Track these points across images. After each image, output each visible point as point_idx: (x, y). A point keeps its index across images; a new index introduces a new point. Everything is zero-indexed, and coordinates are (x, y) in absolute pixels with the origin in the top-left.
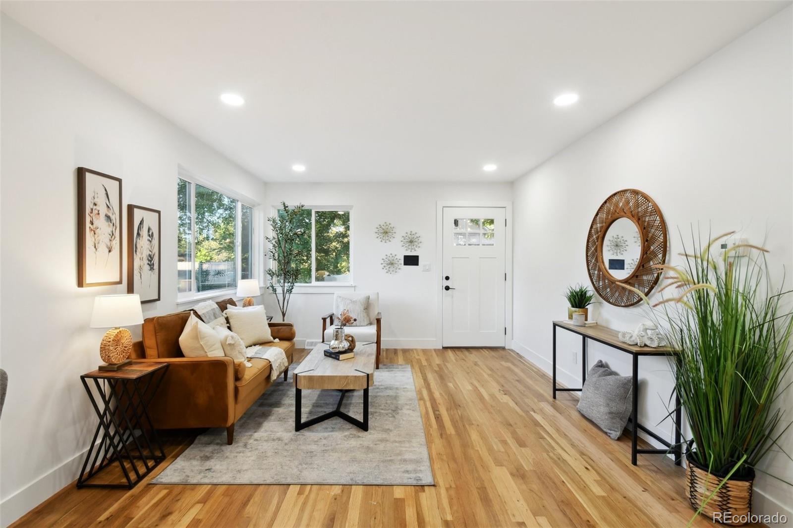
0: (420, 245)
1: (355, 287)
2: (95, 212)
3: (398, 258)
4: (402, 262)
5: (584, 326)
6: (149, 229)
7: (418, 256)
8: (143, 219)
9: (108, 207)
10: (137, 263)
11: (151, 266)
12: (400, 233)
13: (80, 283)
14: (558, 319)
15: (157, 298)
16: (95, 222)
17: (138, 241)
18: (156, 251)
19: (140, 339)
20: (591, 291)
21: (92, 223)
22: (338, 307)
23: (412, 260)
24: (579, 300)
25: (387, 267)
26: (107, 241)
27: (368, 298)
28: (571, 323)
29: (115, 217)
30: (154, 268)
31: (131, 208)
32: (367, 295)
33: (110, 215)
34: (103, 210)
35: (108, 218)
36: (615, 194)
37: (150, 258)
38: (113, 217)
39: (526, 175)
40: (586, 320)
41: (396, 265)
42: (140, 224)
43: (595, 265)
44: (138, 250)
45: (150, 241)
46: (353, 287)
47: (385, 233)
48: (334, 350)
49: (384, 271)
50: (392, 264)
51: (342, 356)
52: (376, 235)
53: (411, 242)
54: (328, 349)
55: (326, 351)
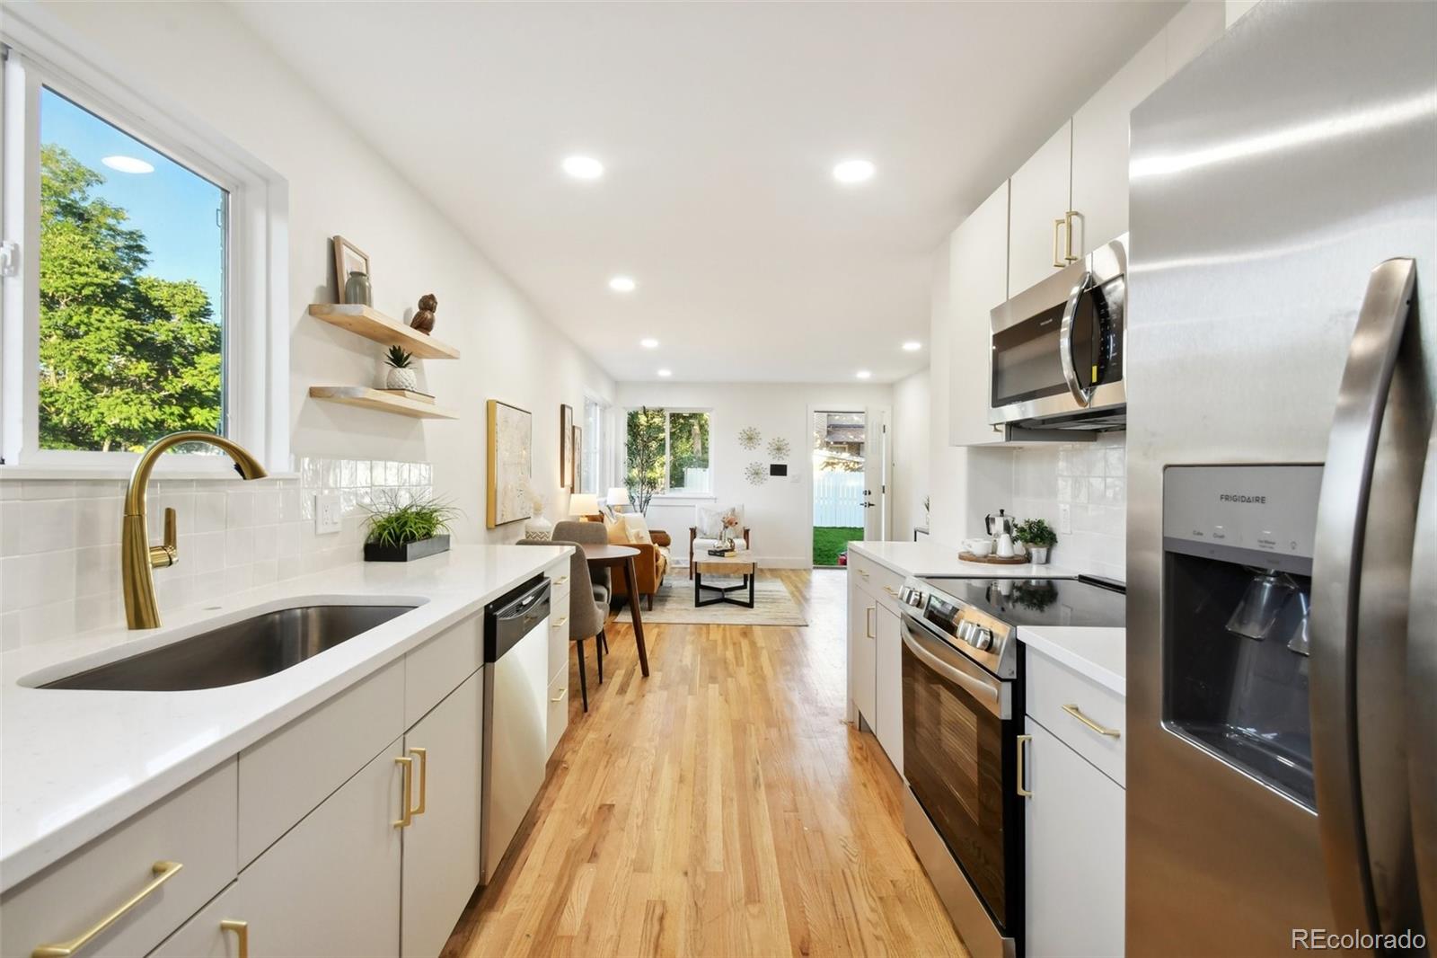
0: (789, 453)
1: (716, 499)
3: (765, 467)
4: (769, 471)
7: (785, 466)
12: (766, 440)
22: (701, 519)
23: (779, 470)
25: (752, 477)
27: (734, 510)
32: (733, 506)
39: (901, 381)
41: (762, 475)
46: (711, 499)
47: (750, 438)
48: (718, 550)
49: (749, 481)
50: (757, 474)
51: (726, 554)
52: (740, 441)
53: (779, 449)
54: (712, 549)
55: (709, 551)
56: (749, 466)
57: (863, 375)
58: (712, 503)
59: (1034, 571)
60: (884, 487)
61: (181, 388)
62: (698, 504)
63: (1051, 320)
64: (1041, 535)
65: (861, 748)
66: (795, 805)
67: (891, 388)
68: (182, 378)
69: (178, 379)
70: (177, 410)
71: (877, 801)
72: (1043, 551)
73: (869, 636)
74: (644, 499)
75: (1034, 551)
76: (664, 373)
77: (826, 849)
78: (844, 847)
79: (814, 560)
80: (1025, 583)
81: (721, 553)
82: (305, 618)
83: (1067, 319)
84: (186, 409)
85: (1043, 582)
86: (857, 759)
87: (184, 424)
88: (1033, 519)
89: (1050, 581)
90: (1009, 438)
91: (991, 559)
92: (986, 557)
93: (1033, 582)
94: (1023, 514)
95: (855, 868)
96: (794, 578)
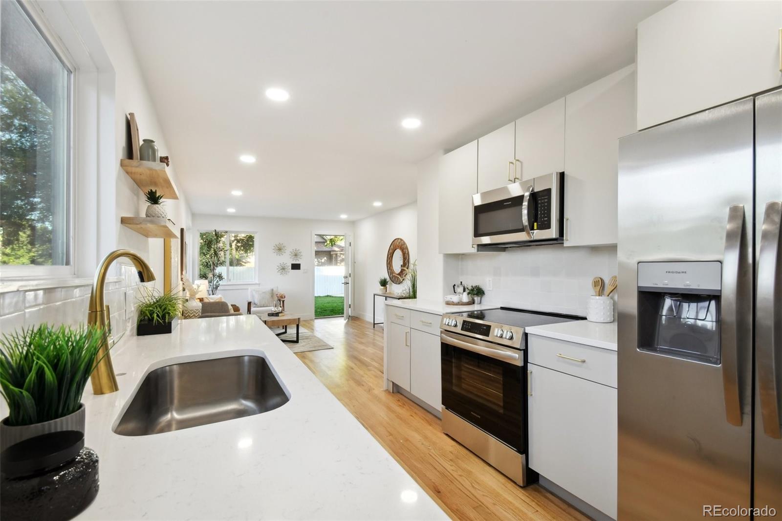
0: (301, 257)
1: (259, 284)
3: (288, 265)
4: (290, 267)
5: (385, 294)
7: (300, 264)
12: (289, 250)
14: (376, 293)
20: (388, 279)
22: (253, 297)
23: (296, 267)
24: (384, 283)
25: (281, 271)
27: (273, 290)
28: (380, 293)
32: (272, 288)
36: (395, 240)
39: (361, 220)
40: (386, 291)
41: (286, 270)
43: (390, 268)
46: (257, 284)
47: (280, 249)
48: (275, 313)
49: (279, 273)
50: (284, 269)
51: (280, 314)
52: (274, 251)
53: (296, 255)
54: (271, 312)
55: (268, 314)
56: (279, 265)
57: (344, 217)
58: (257, 287)
59: (476, 308)
60: (350, 274)
62: (250, 288)
63: (510, 203)
64: (478, 292)
65: (399, 400)
66: (389, 432)
67: (353, 223)
71: (422, 421)
72: (479, 298)
73: (406, 345)
74: (214, 287)
75: (476, 298)
76: (231, 210)
77: (416, 447)
78: (422, 444)
79: (315, 315)
80: (472, 313)
81: (277, 314)
82: (171, 371)
83: (525, 204)
85: (479, 312)
86: (400, 406)
88: (474, 286)
89: (481, 311)
90: (478, 251)
91: (461, 304)
92: (459, 303)
93: (475, 312)
94: (470, 283)
95: (432, 451)
96: (307, 325)
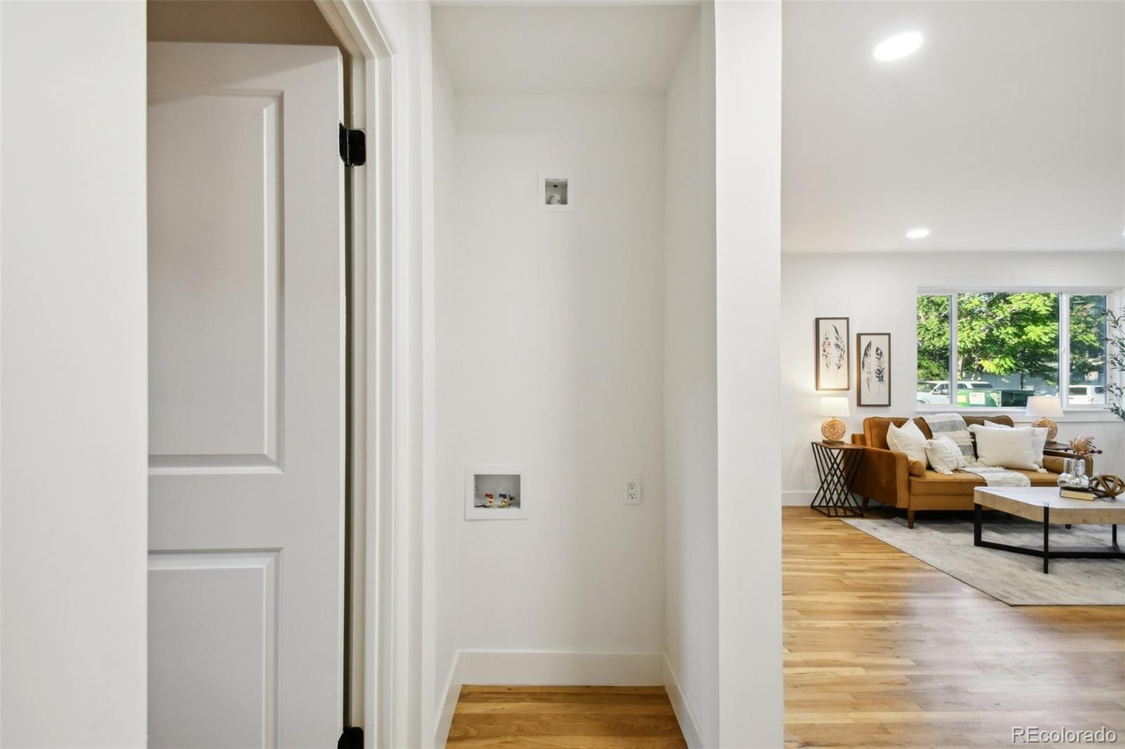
2: (827, 344)
6: (877, 350)
8: (870, 342)
9: (837, 338)
10: (864, 376)
11: (881, 379)
13: (817, 389)
15: (887, 403)
16: (826, 349)
17: (865, 359)
18: (886, 366)
19: (863, 433)
21: (824, 351)
26: (837, 361)
29: (844, 345)
30: (884, 379)
31: (859, 336)
33: (839, 344)
34: (833, 341)
35: (837, 346)
37: (879, 373)
38: (841, 345)
42: (868, 346)
44: (866, 366)
45: (879, 359)
61: (1010, 313)
68: (1011, 303)
69: (1008, 305)
70: (1011, 330)
84: (1021, 328)
87: (1020, 340)
